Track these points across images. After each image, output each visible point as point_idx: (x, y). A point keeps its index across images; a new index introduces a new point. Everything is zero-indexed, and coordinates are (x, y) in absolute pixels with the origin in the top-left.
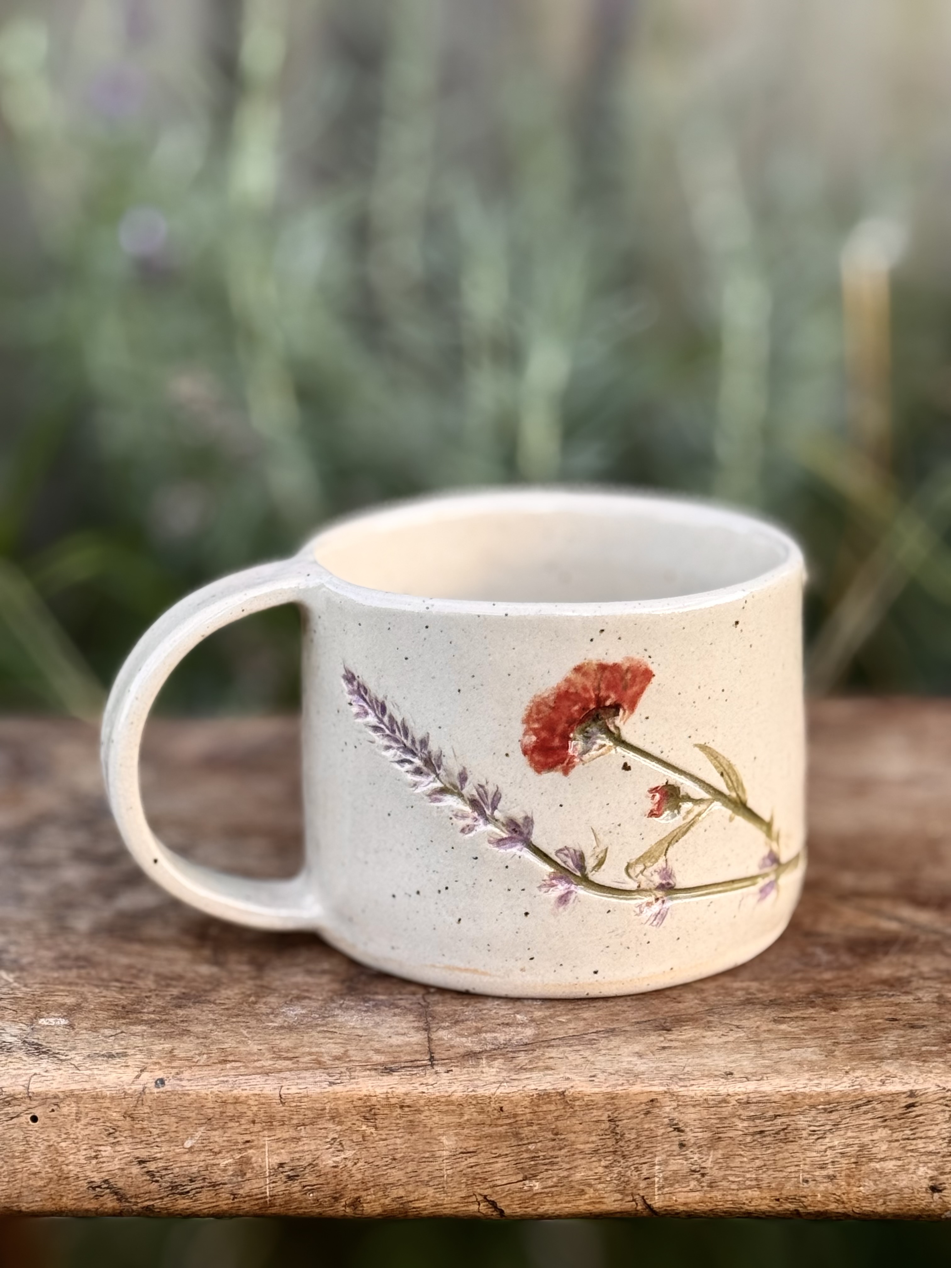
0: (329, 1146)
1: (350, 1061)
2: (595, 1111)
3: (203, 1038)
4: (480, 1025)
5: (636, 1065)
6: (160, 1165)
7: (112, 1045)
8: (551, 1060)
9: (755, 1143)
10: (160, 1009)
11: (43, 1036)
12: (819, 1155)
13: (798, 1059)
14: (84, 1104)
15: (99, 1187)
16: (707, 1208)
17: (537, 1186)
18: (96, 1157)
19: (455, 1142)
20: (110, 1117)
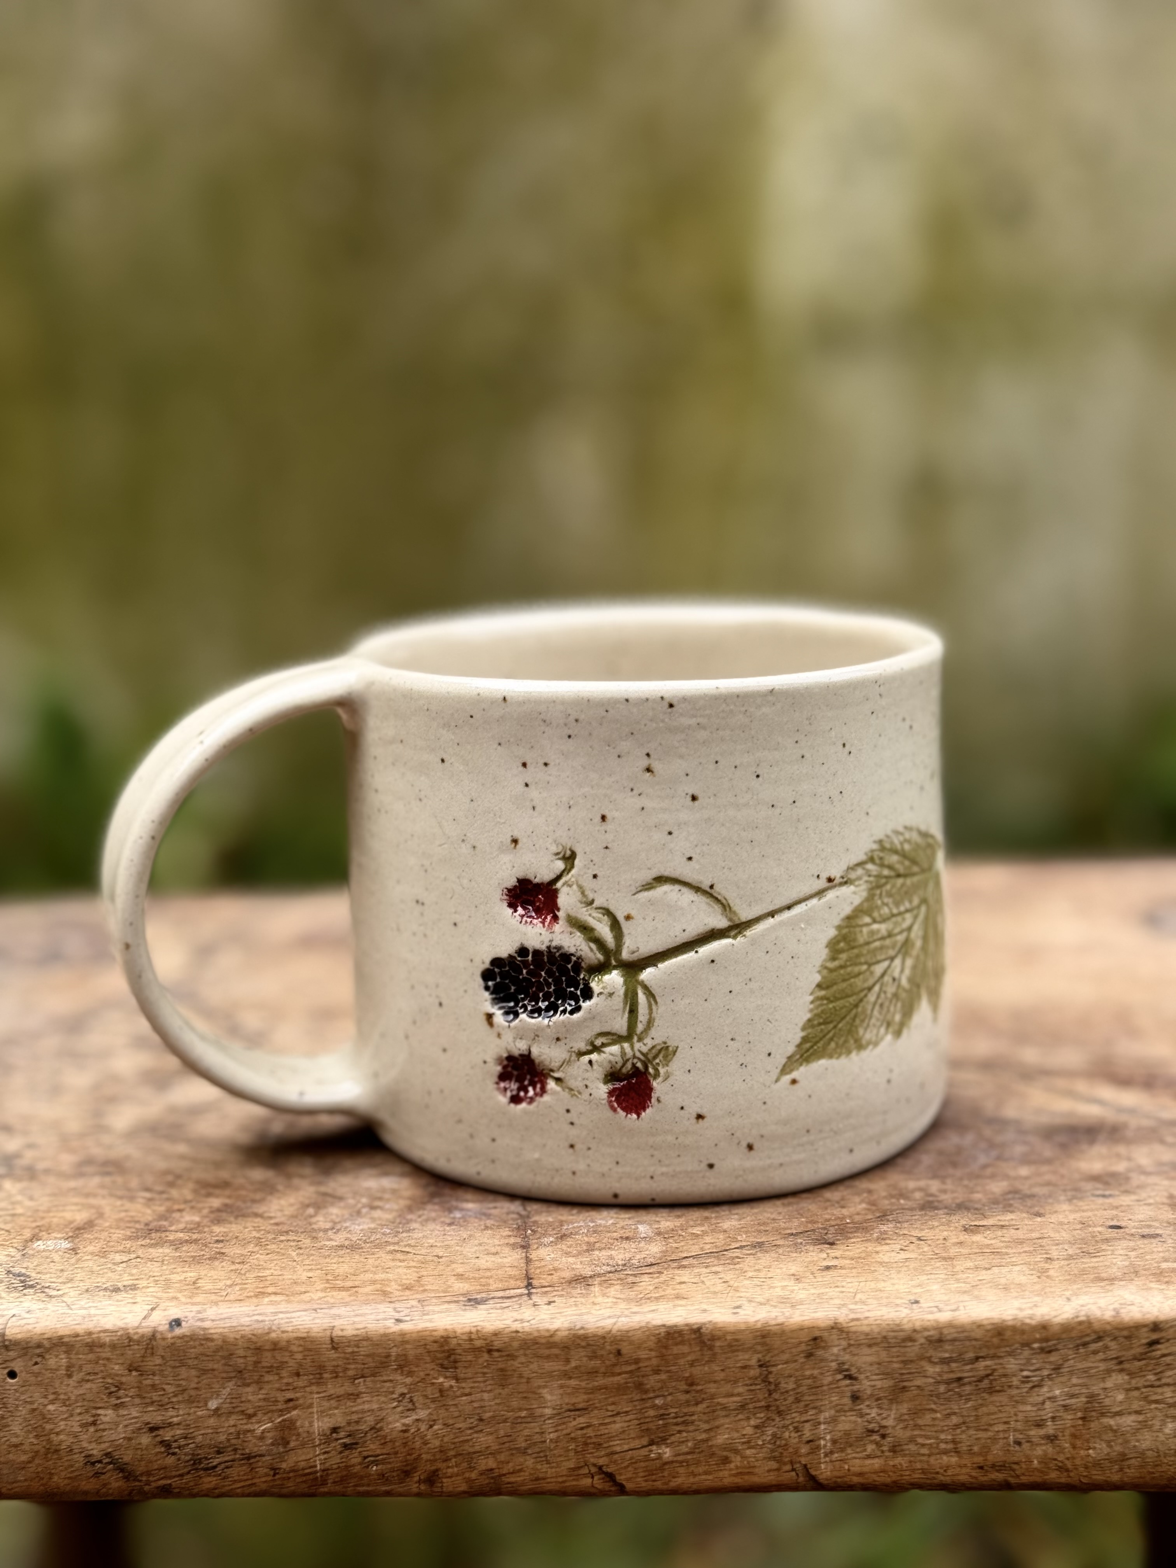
0: (395, 1404)
1: (425, 1290)
2: (740, 1353)
3: (239, 1263)
4: (592, 1240)
5: (792, 1291)
6: (178, 1432)
7: (120, 1275)
8: (683, 1286)
9: (950, 1393)
10: (192, 1226)
11: (35, 1264)
12: (1035, 1409)
13: (1003, 1281)
14: (77, 1354)
15: (100, 1462)
16: (888, 1480)
17: (667, 1452)
18: (94, 1423)
19: (559, 1397)
20: (110, 1371)
